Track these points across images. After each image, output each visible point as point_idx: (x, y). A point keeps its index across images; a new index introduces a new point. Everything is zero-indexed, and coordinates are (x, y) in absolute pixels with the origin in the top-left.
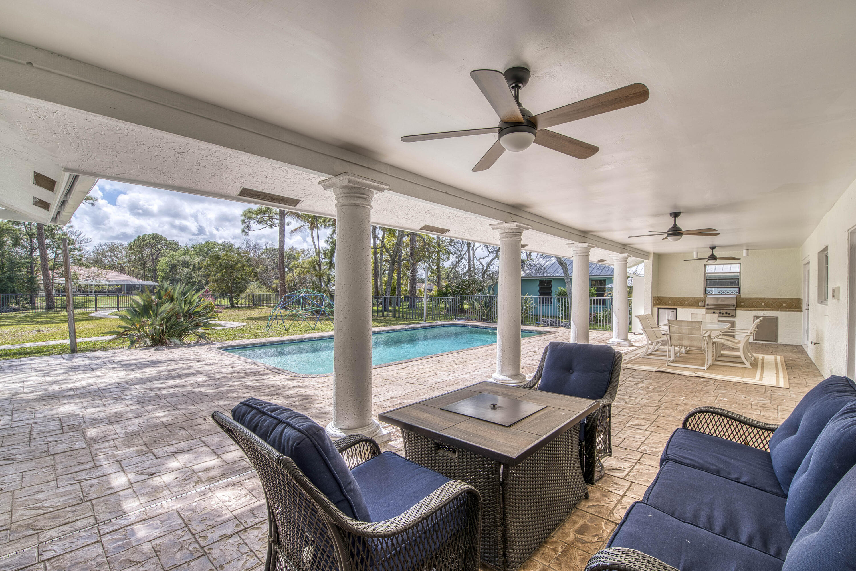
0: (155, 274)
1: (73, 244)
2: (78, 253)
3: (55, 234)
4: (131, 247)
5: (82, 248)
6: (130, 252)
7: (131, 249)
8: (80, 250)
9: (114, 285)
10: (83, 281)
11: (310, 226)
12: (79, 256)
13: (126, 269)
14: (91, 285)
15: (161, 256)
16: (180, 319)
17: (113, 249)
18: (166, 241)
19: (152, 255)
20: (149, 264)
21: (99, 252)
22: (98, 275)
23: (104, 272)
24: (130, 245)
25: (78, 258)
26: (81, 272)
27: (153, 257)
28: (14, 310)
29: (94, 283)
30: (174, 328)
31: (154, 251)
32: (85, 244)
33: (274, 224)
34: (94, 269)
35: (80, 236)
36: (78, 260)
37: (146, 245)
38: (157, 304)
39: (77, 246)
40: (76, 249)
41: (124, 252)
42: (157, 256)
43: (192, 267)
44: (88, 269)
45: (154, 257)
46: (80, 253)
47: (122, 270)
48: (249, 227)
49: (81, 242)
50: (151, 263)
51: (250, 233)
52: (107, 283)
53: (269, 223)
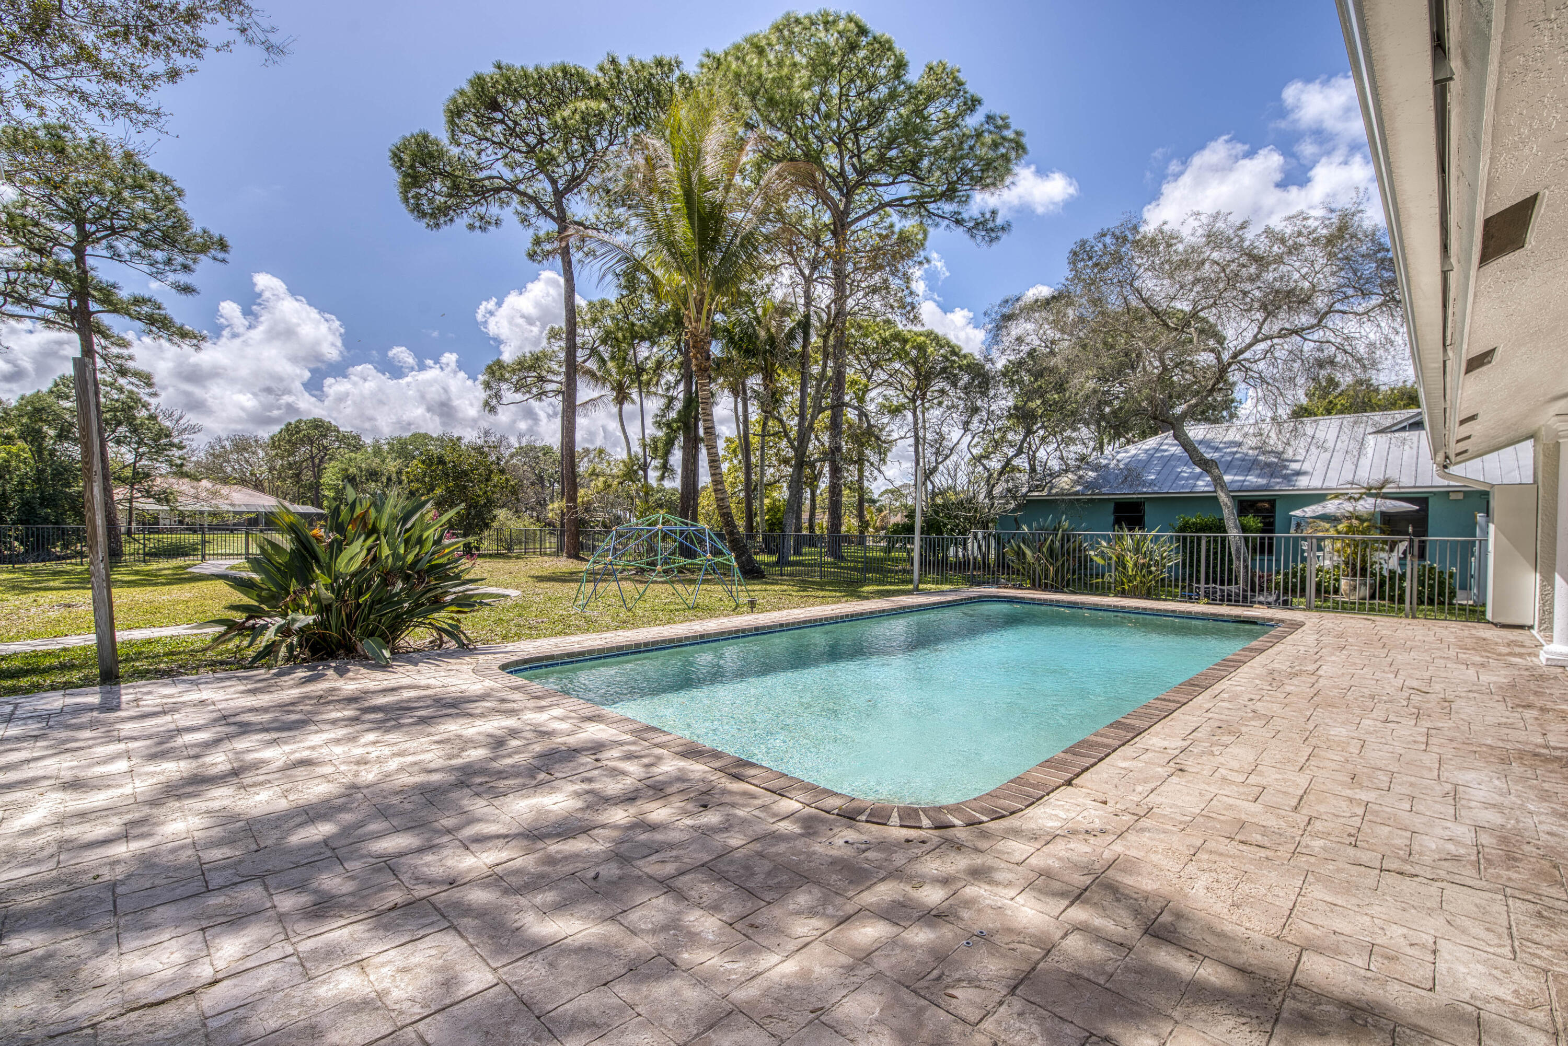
0: (317, 492)
1: (167, 436)
2: (176, 453)
3: (135, 418)
4: (274, 443)
5: (185, 443)
6: (274, 453)
7: (274, 446)
8: (181, 448)
9: (243, 512)
10: (186, 504)
11: (617, 398)
12: (179, 458)
13: (266, 484)
14: (202, 513)
15: (330, 459)
16: (394, 585)
17: (242, 445)
18: (338, 431)
19: (312, 457)
20: (307, 476)
21: (217, 452)
22: (215, 494)
23: (225, 490)
24: (272, 438)
25: (179, 462)
26: (184, 487)
27: (313, 462)
28: (59, 558)
29: (206, 508)
30: (378, 611)
31: (315, 451)
32: (190, 437)
33: (544, 393)
34: (206, 484)
35: (181, 422)
36: (177, 466)
37: (302, 440)
38: (331, 545)
39: (176, 441)
40: (173, 445)
41: (261, 453)
42: (321, 461)
43: (384, 479)
44: (195, 484)
45: (317, 461)
46: (181, 452)
47: (258, 486)
48: (498, 396)
49: (181, 433)
50: (310, 473)
51: (500, 409)
52: (231, 509)
53: (534, 391)
